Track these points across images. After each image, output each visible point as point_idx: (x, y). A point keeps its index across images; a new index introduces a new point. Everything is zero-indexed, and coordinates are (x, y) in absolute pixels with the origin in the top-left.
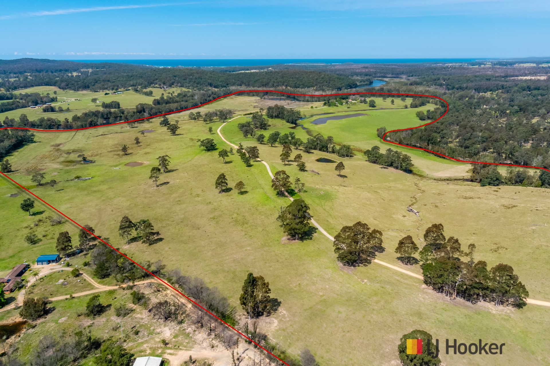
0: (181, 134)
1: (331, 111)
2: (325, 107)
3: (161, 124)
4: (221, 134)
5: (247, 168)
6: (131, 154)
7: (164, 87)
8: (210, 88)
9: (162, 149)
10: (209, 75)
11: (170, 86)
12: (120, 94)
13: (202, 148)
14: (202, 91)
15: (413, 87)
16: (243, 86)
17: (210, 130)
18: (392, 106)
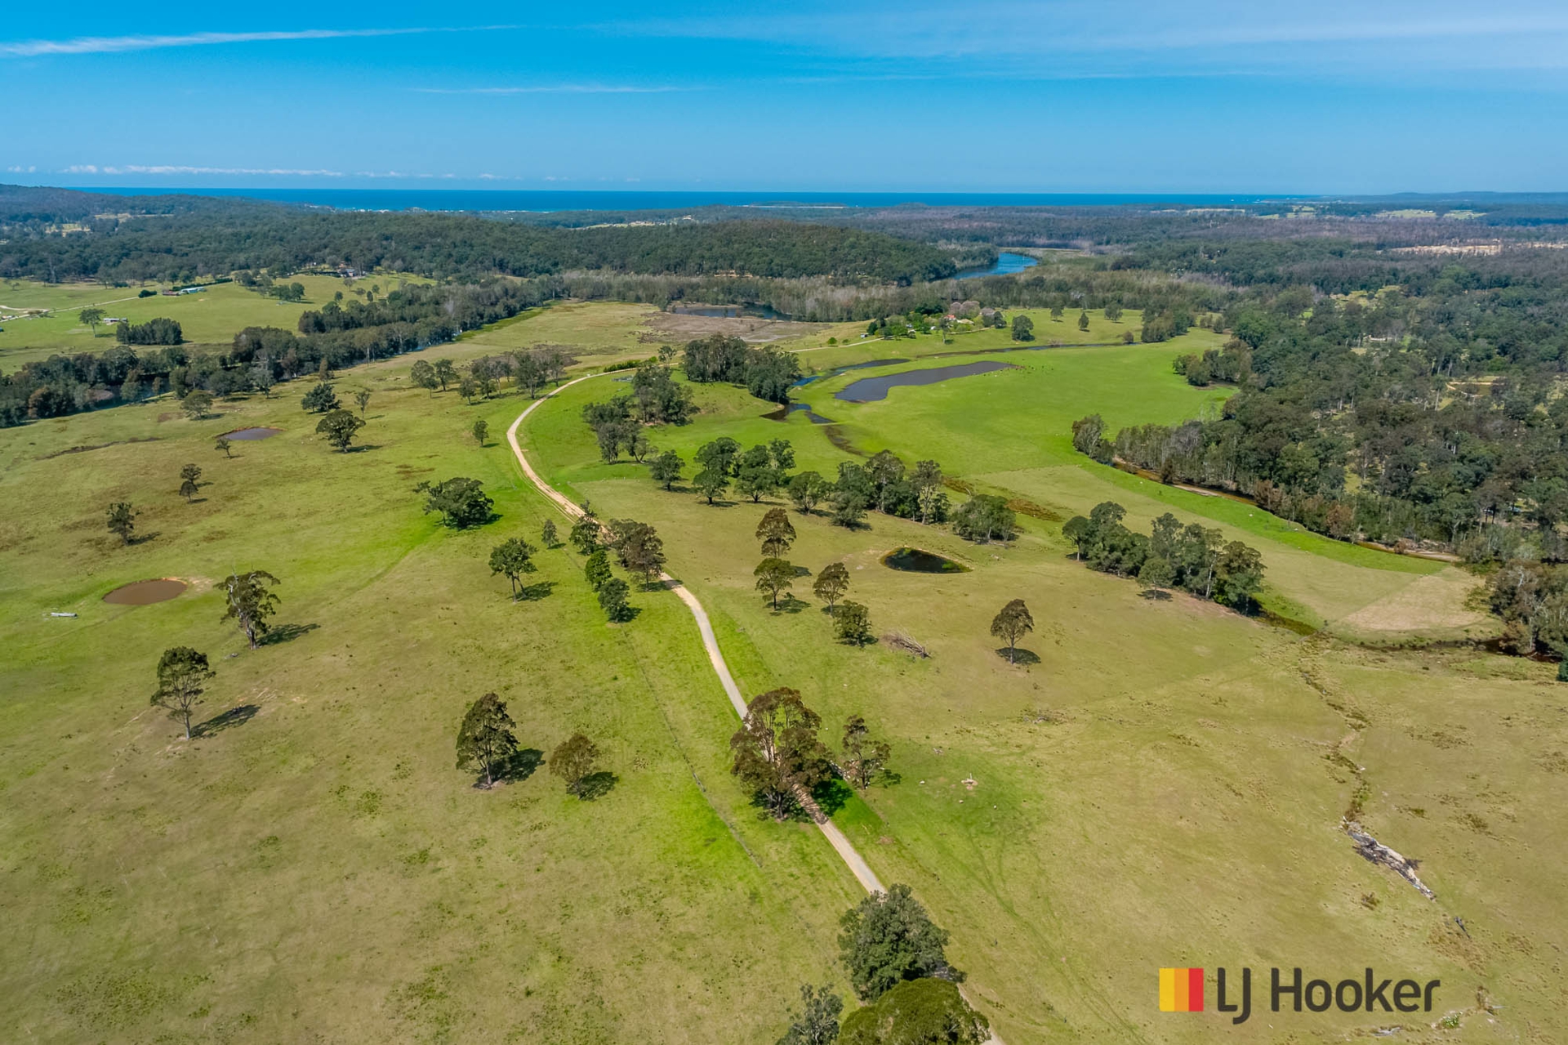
0: (370, 447)
1: (895, 354)
2: (874, 340)
3: (306, 404)
4: (521, 446)
5: (610, 625)
6: (151, 537)
7: (345, 273)
8: (498, 276)
9: (281, 516)
10: (497, 233)
11: (370, 268)
12: (195, 296)
13: (437, 514)
14: (470, 287)
15: (1129, 276)
16: (603, 271)
17: (480, 431)
18: (1085, 338)
